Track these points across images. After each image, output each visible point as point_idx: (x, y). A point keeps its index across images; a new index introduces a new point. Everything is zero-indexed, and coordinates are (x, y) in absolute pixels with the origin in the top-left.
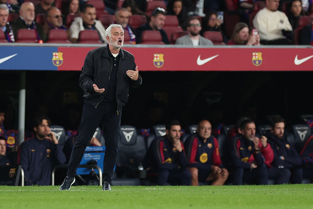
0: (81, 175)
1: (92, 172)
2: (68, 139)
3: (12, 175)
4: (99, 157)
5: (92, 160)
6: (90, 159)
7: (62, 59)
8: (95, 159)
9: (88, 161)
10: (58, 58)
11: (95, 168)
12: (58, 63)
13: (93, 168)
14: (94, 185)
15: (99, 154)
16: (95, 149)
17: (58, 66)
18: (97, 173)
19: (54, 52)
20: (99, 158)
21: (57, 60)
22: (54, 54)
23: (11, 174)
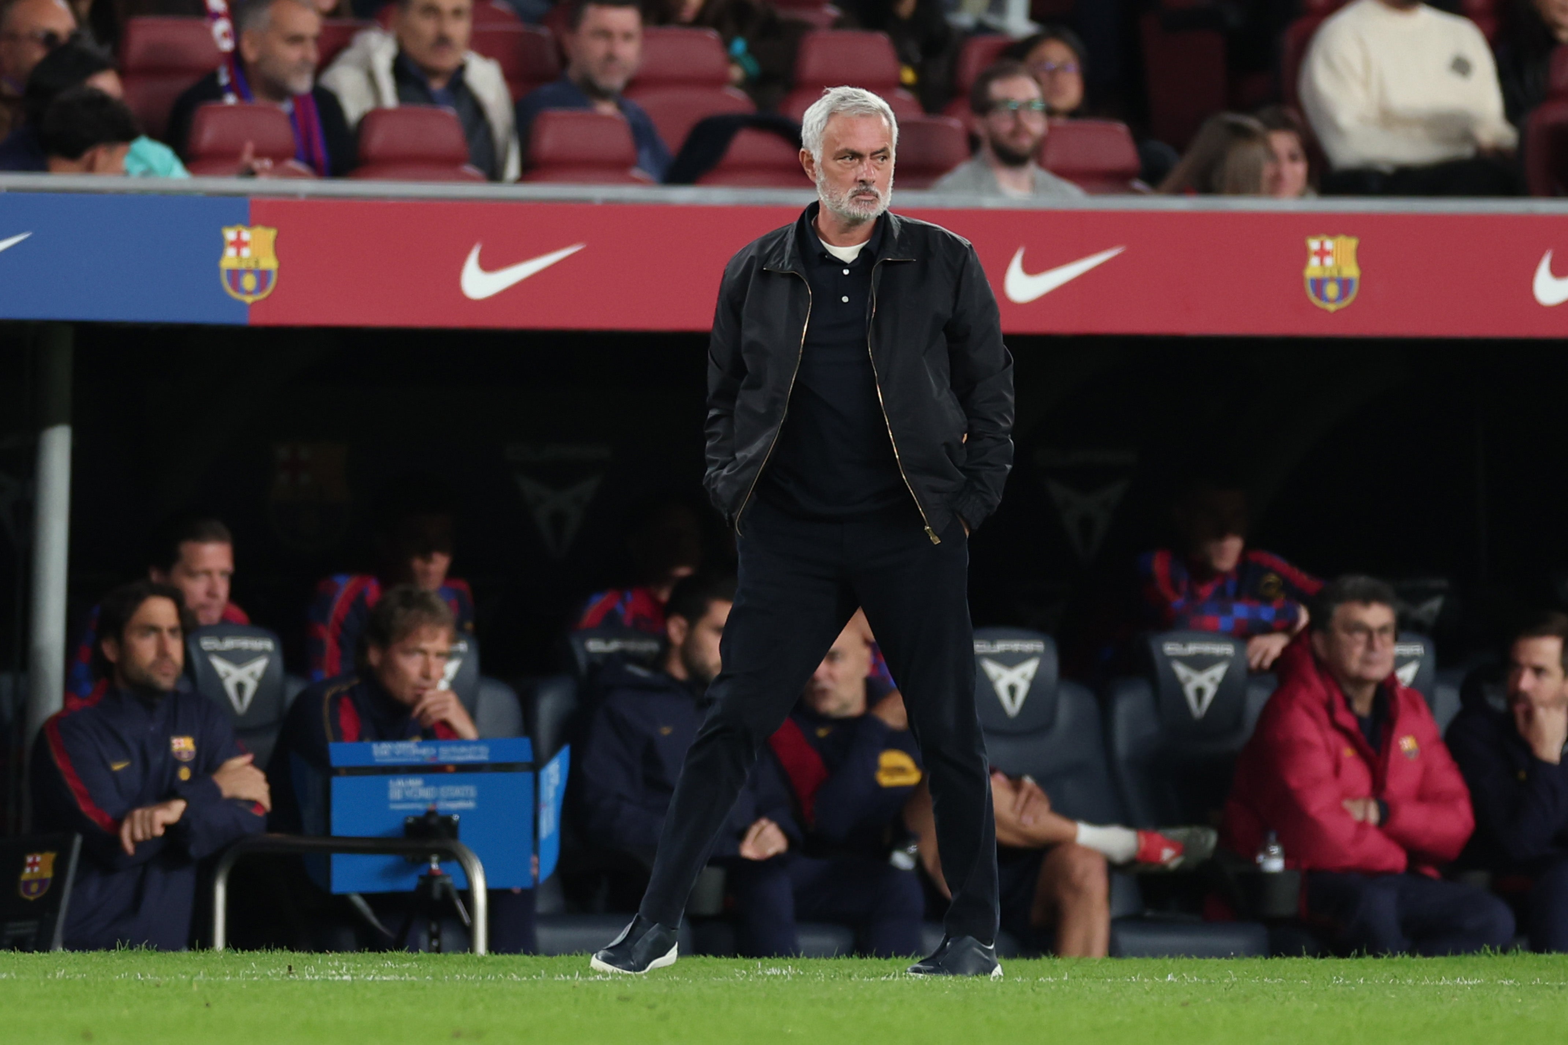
0: (366, 896)
1: (431, 877)
2: (301, 699)
3: (34, 887)
4: (466, 799)
5: (430, 813)
6: (421, 807)
7: (270, 263)
8: (444, 806)
9: (411, 820)
10: (248, 259)
11: (448, 856)
12: (249, 282)
13: (435, 858)
14: (438, 950)
15: (466, 783)
16: (448, 753)
17: (249, 299)
18: (461, 885)
19: (231, 224)
20: (470, 805)
21: (243, 266)
22: (230, 235)
23: (28, 884)
